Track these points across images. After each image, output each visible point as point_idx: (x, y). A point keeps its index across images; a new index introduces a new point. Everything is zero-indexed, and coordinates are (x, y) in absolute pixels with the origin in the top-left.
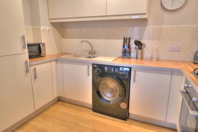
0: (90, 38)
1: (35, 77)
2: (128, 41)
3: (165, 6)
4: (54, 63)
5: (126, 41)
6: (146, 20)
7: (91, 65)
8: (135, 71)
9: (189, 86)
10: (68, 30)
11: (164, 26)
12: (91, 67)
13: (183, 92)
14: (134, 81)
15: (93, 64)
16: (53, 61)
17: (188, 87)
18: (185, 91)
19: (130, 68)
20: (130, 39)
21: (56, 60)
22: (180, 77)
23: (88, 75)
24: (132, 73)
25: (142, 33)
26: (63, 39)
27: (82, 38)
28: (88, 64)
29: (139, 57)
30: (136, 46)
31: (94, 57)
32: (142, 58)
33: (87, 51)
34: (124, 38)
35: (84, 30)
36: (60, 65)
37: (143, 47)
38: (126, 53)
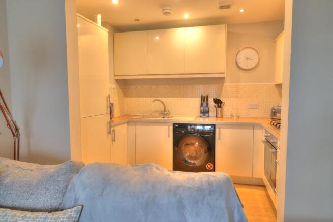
0: (161, 97)
1: (114, 140)
2: (206, 99)
3: (241, 65)
4: (125, 125)
5: (204, 99)
6: (223, 78)
7: (172, 125)
8: (220, 128)
9: (269, 135)
10: (133, 87)
11: (240, 84)
12: (171, 128)
13: (264, 141)
14: (219, 139)
15: (174, 124)
16: (123, 123)
17: (267, 136)
18: (266, 140)
19: (214, 126)
20: (207, 97)
21: (128, 123)
22: (261, 131)
23: (169, 136)
24: (217, 130)
25: (220, 91)
26: (125, 98)
27: (154, 97)
28: (169, 124)
29: (219, 115)
30: (215, 104)
31: (172, 117)
32: (222, 117)
33: (157, 112)
34: (202, 96)
35: (153, 87)
36: (132, 128)
37: (222, 104)
38: (205, 113)
